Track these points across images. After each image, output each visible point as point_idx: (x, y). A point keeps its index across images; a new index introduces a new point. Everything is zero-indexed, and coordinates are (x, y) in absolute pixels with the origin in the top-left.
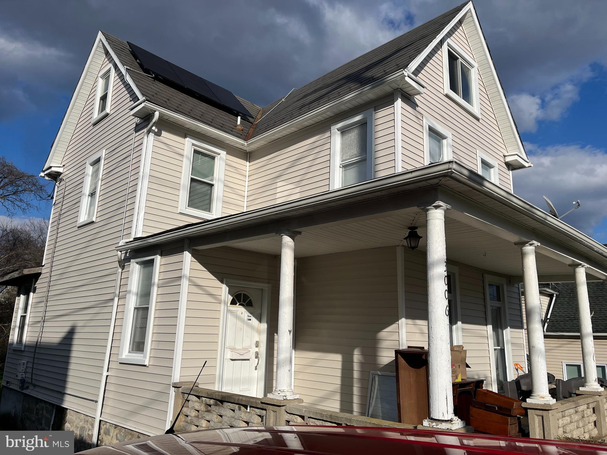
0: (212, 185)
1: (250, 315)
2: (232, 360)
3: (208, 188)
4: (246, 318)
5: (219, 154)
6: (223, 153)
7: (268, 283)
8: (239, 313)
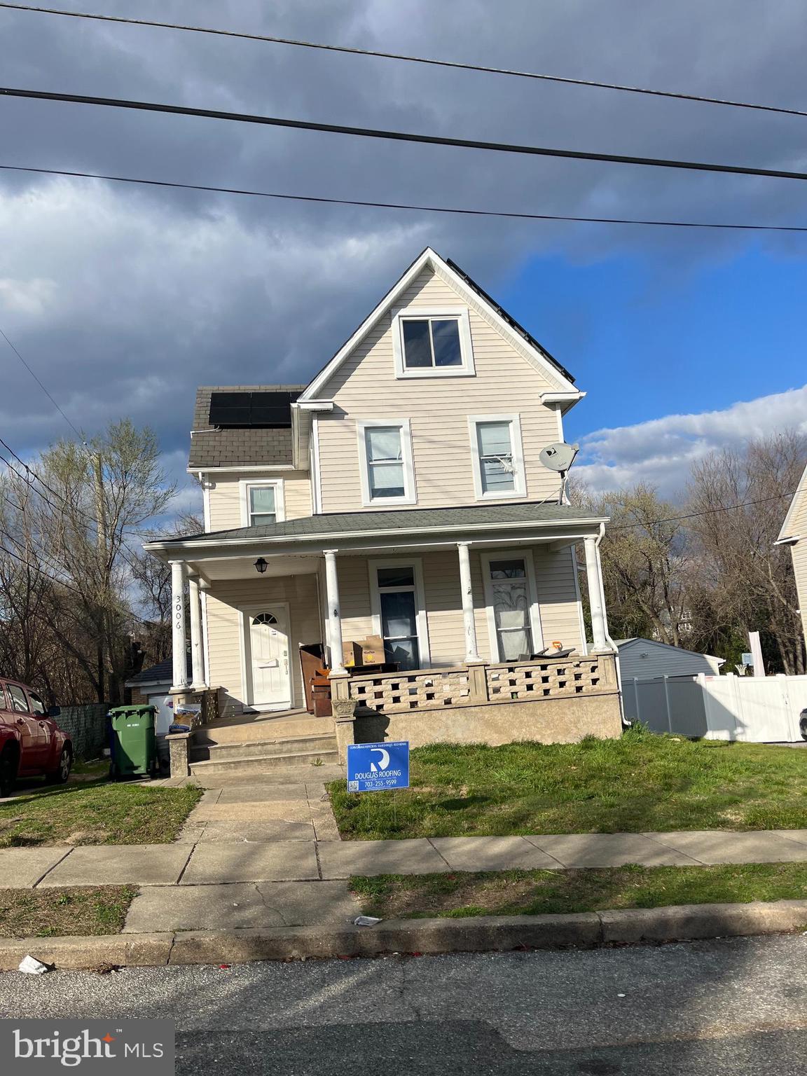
0: (274, 515)
1: (274, 630)
2: (261, 668)
3: (270, 518)
4: (271, 633)
5: (276, 483)
6: (279, 481)
7: (286, 601)
8: (263, 631)
